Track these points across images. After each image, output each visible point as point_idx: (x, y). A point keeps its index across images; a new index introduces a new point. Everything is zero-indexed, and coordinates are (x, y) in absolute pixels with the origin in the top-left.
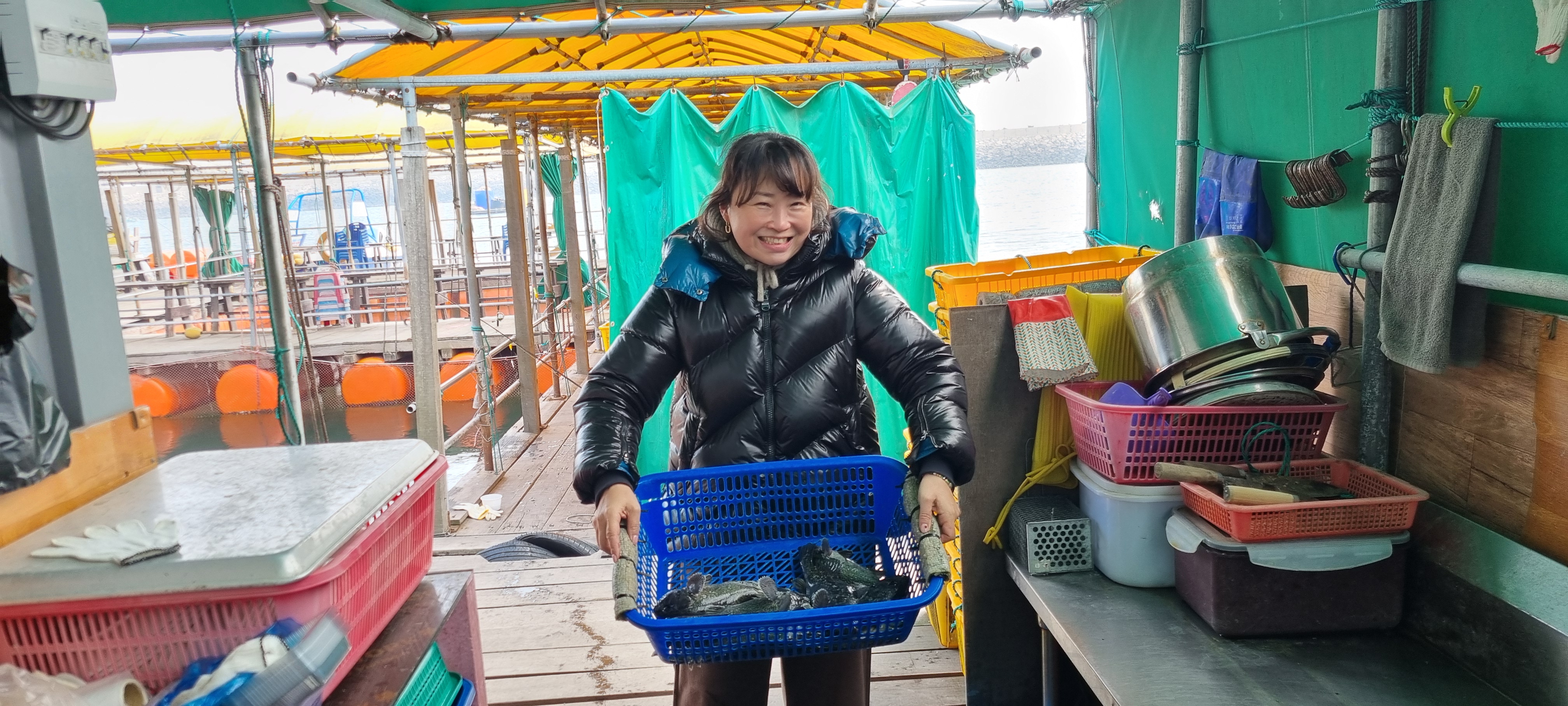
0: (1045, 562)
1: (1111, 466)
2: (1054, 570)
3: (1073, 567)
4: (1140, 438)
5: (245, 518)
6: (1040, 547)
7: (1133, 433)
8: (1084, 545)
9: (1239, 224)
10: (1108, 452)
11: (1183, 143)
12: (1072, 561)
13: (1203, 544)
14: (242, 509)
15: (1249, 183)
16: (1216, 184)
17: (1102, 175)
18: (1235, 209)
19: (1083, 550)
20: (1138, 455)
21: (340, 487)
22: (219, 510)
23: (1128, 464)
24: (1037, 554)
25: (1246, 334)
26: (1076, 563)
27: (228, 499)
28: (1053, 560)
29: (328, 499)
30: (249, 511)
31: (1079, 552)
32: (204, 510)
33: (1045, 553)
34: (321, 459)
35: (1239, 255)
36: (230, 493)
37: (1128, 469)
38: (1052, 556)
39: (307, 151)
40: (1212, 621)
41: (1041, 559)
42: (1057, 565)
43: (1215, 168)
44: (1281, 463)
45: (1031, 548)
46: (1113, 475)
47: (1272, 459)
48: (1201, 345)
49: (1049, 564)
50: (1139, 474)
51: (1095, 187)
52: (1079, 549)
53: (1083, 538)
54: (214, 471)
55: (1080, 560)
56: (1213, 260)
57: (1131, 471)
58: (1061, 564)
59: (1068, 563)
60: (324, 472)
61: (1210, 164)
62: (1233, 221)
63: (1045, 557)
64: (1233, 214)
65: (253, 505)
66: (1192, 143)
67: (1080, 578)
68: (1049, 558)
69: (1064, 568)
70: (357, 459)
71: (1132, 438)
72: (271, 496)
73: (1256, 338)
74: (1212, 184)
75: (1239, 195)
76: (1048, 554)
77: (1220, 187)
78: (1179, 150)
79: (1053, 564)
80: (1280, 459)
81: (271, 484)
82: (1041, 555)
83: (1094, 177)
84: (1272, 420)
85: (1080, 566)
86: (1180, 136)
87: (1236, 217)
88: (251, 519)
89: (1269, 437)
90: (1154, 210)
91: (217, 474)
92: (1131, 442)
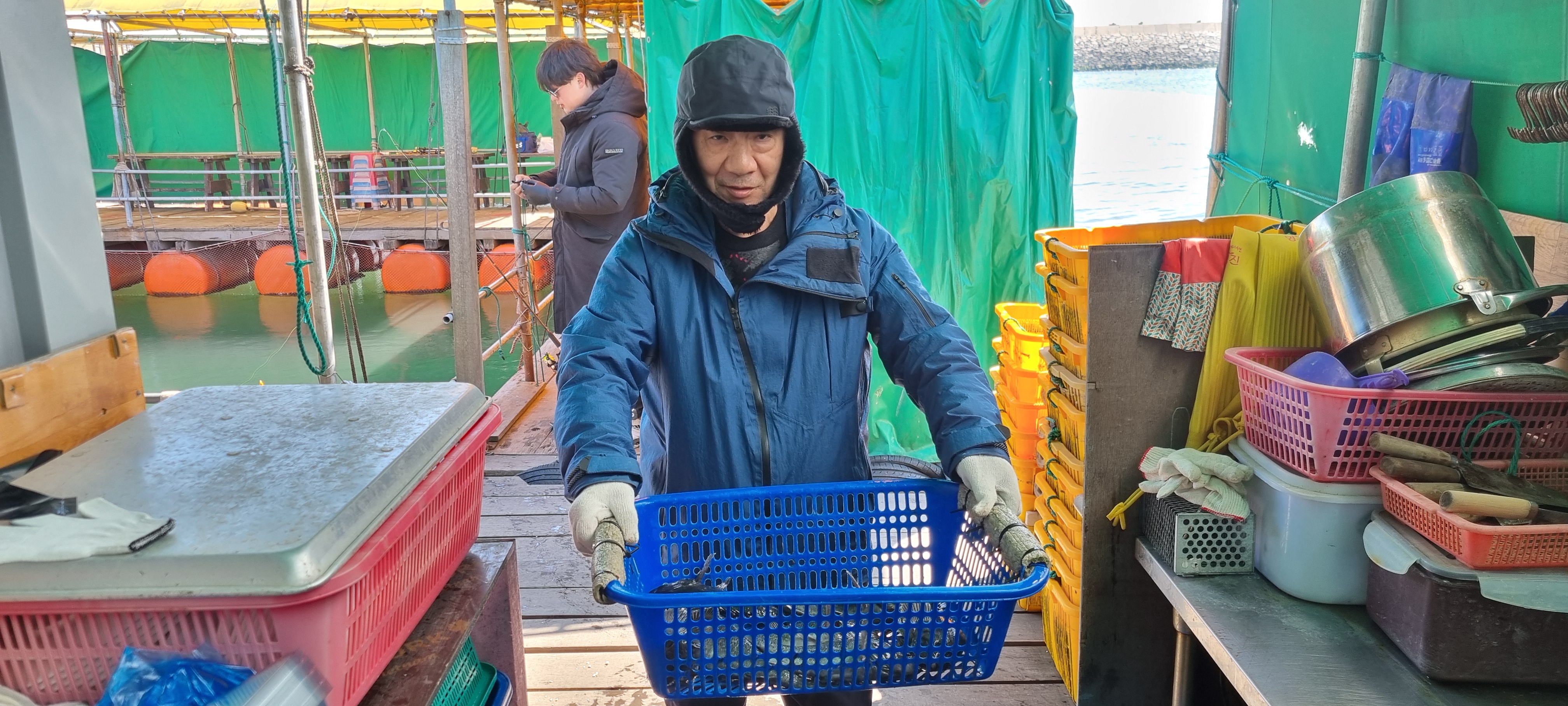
0: (1194, 560)
1: (1311, 460)
2: (1204, 571)
3: (1228, 569)
4: (1356, 428)
5: (250, 489)
6: (1190, 543)
7: (1347, 422)
8: (1243, 544)
9: (1436, 157)
10: (1309, 442)
11: (1363, 56)
12: (1228, 562)
13: (1417, 566)
14: (250, 475)
15: (1457, 108)
16: (1407, 107)
17: (1236, 90)
18: (1433, 138)
19: (1243, 550)
20: (1350, 448)
21: (373, 449)
22: (220, 474)
23: (1336, 459)
24: (1185, 551)
25: (1464, 296)
26: (1233, 564)
27: (233, 458)
28: (1204, 559)
29: (356, 466)
30: (257, 479)
31: (1238, 552)
32: (201, 474)
33: (1195, 550)
34: (352, 405)
35: (1454, 195)
36: (237, 449)
37: (1334, 464)
38: (1204, 555)
39: (350, 24)
40: (1419, 660)
41: (1190, 557)
42: (1209, 565)
43: (1406, 88)
44: (1509, 462)
45: (1179, 543)
46: (1313, 470)
47: (1500, 457)
48: (1408, 308)
49: (1199, 564)
50: (1347, 471)
51: (1226, 105)
52: (1238, 548)
53: (1244, 535)
54: (220, 414)
55: (1237, 561)
56: (1423, 202)
57: (1338, 468)
58: (1214, 564)
59: (1223, 564)
60: (353, 424)
61: (1400, 83)
62: (1428, 153)
63: (1195, 555)
64: (1430, 144)
65: (264, 470)
66: (1374, 57)
67: (1235, 581)
68: (1199, 556)
69: (1218, 569)
70: (395, 407)
71: (1346, 428)
72: (288, 457)
73: (1479, 302)
74: (1402, 108)
75: (1440, 122)
76: (1200, 552)
77: (1412, 112)
78: (1358, 64)
79: (1204, 564)
80: (1510, 457)
81: (288, 439)
82: (1190, 552)
83: (1225, 91)
84: (1509, 412)
85: (1237, 568)
86: (1360, 46)
87: (1434, 149)
88: (259, 493)
89: (1502, 430)
90: (1305, 136)
91: (222, 419)
92: (1344, 433)
